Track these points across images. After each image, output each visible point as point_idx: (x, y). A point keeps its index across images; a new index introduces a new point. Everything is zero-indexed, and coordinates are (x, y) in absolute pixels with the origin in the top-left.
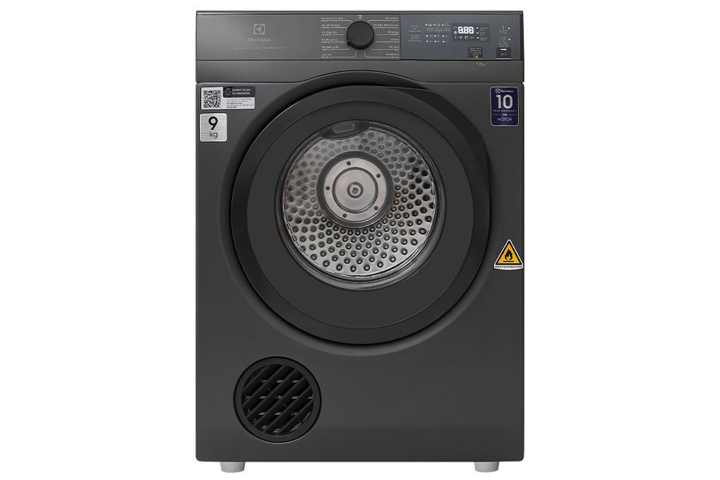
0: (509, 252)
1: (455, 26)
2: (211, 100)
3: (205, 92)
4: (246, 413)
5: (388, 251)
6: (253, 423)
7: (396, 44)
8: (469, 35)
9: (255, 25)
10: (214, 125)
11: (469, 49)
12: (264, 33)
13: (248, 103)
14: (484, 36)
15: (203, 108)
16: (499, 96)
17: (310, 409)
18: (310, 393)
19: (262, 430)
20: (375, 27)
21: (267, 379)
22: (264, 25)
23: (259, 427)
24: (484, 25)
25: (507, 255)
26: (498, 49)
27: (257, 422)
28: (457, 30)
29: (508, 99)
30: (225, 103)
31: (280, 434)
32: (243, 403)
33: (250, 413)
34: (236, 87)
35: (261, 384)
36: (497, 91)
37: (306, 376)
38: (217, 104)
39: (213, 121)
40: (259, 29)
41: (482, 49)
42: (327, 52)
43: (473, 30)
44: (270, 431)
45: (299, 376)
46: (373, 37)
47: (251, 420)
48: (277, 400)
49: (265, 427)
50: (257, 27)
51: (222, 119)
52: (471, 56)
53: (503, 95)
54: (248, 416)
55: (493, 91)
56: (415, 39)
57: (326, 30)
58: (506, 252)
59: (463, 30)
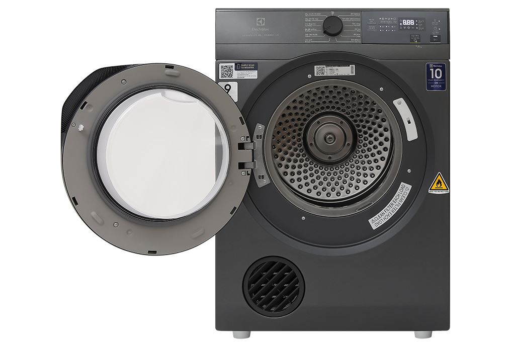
0: (439, 182)
1: (400, 20)
2: (226, 73)
3: (222, 67)
4: (251, 296)
5: (354, 182)
6: (256, 304)
7: (358, 33)
8: (410, 26)
9: (258, 19)
10: (229, 90)
11: (411, 36)
12: (264, 25)
13: (253, 75)
14: (421, 27)
15: (220, 78)
16: (432, 70)
17: (297, 293)
18: (297, 282)
19: (262, 308)
20: (343, 20)
21: (266, 271)
22: (264, 19)
23: (261, 306)
24: (421, 19)
25: (438, 183)
26: (432, 36)
27: (259, 303)
28: (402, 23)
29: (438, 72)
30: (236, 74)
31: (275, 312)
32: (249, 289)
33: (254, 296)
34: (244, 63)
35: (262, 276)
36: (431, 66)
37: (294, 270)
38: (231, 75)
39: (228, 87)
40: (261, 22)
41: (420, 35)
42: (308, 38)
43: (413, 22)
44: (268, 309)
45: (289, 270)
46: (342, 28)
47: (255, 301)
48: (273, 287)
49: (264, 306)
50: (259, 20)
51: (234, 86)
52: (412, 41)
53: (435, 69)
54: (253, 298)
55: (428, 66)
56: (372, 28)
57: (308, 22)
58: (437, 181)
59: (406, 23)
